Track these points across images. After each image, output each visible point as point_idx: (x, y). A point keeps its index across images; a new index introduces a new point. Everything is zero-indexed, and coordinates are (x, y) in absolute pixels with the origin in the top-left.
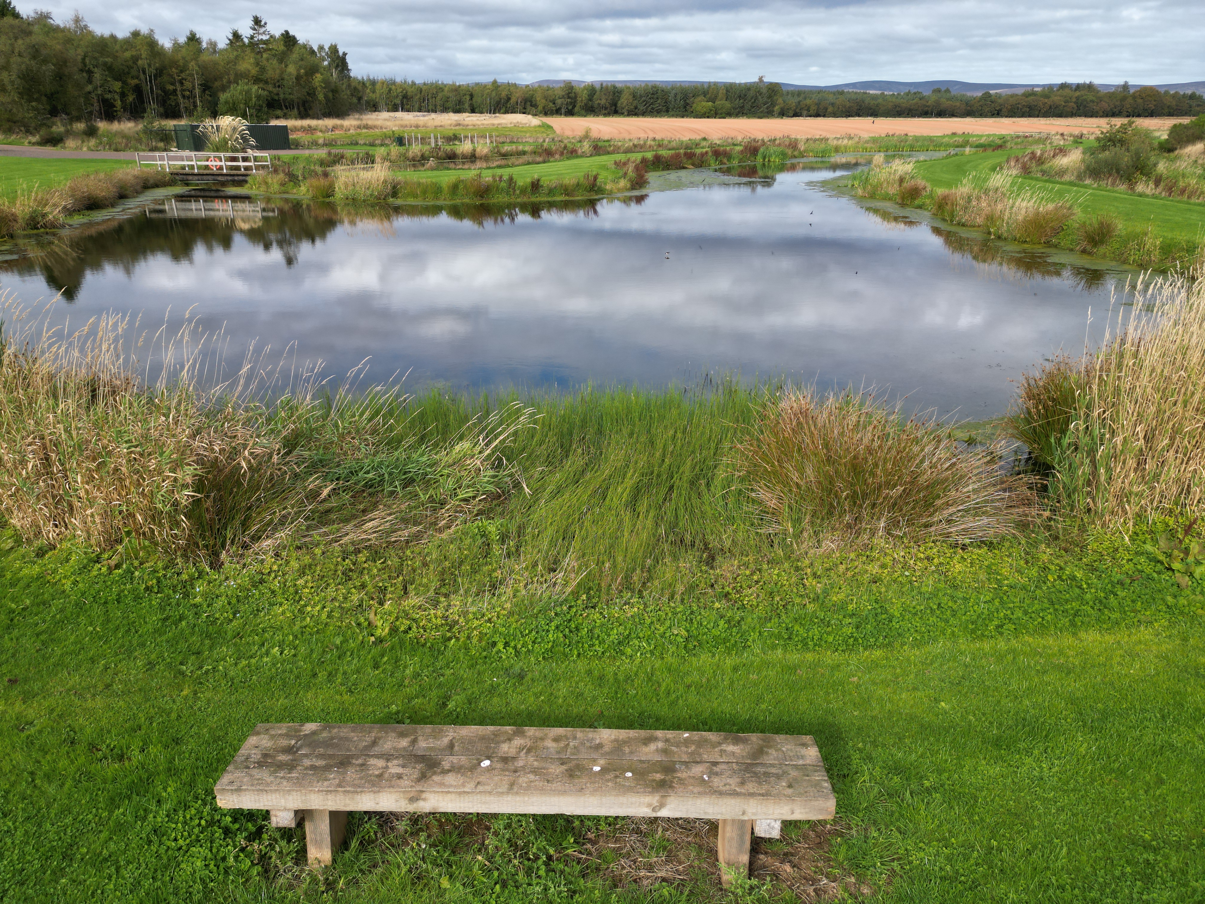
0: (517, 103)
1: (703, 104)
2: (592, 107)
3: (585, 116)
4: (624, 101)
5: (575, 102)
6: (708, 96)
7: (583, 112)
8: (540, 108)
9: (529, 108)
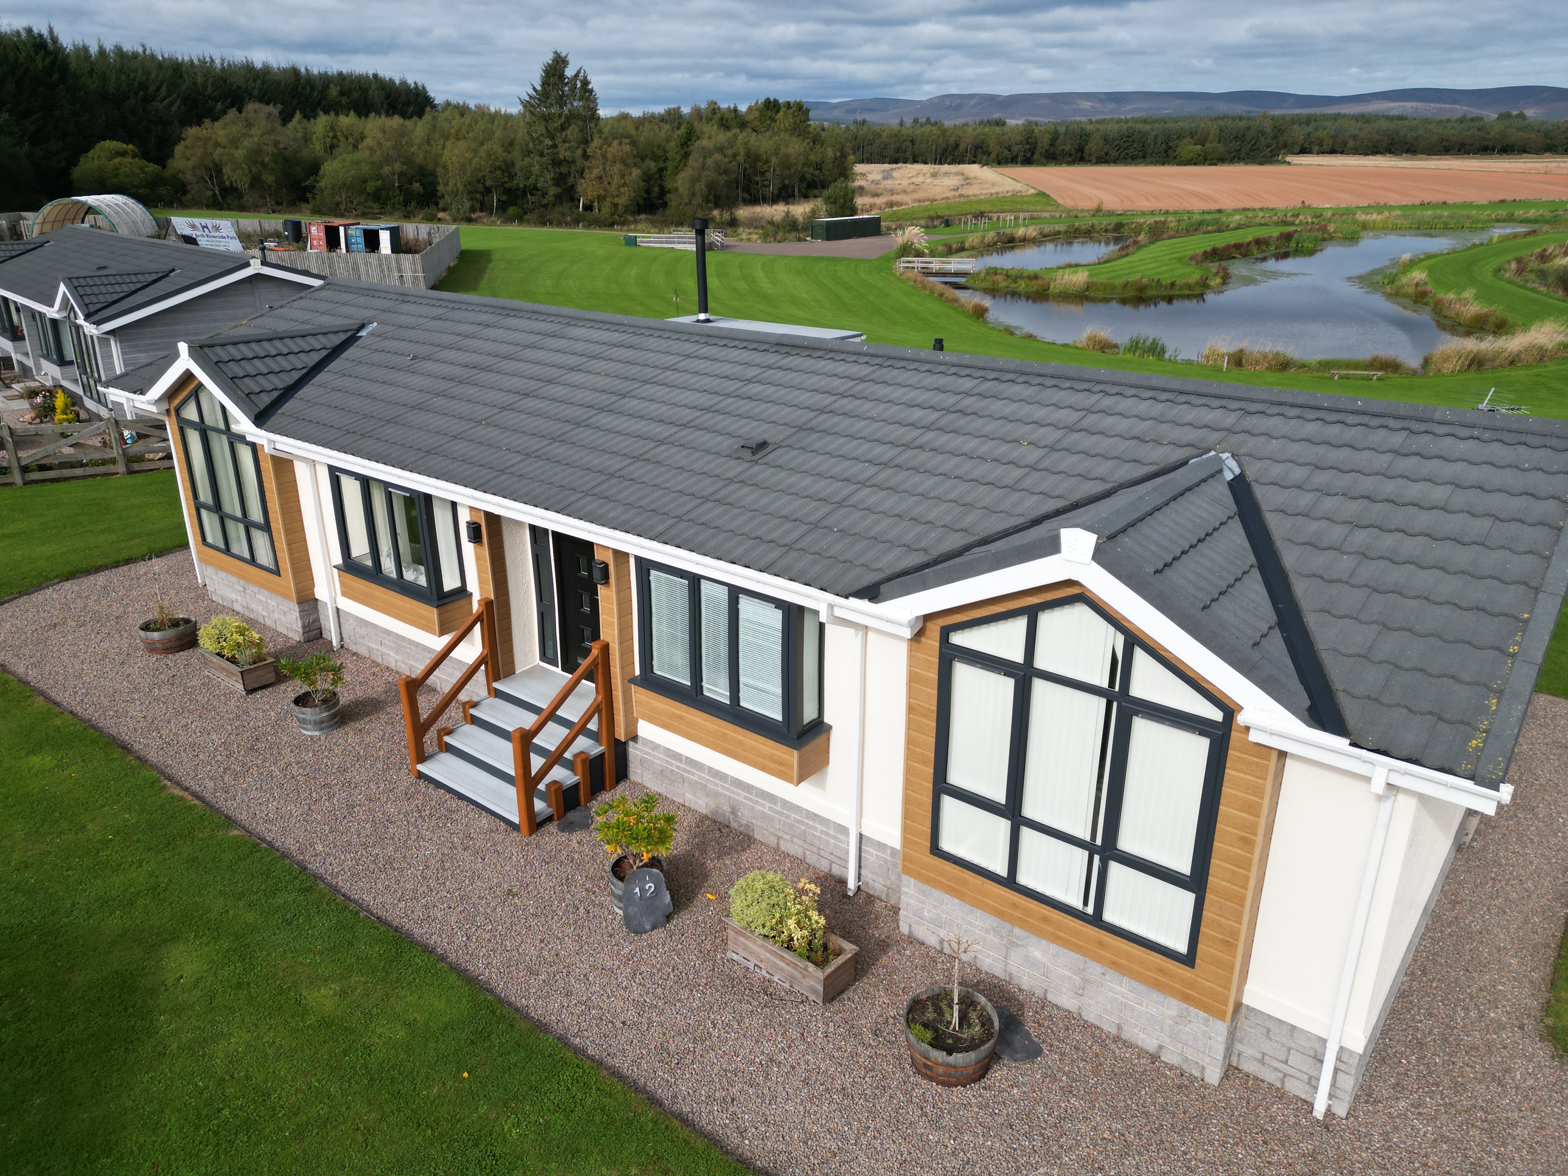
0: (966, 150)
1: (1191, 148)
2: (1054, 154)
3: (1045, 165)
4: (1093, 146)
5: (1035, 148)
6: (1196, 138)
7: (1043, 160)
8: (993, 156)
9: (979, 156)
